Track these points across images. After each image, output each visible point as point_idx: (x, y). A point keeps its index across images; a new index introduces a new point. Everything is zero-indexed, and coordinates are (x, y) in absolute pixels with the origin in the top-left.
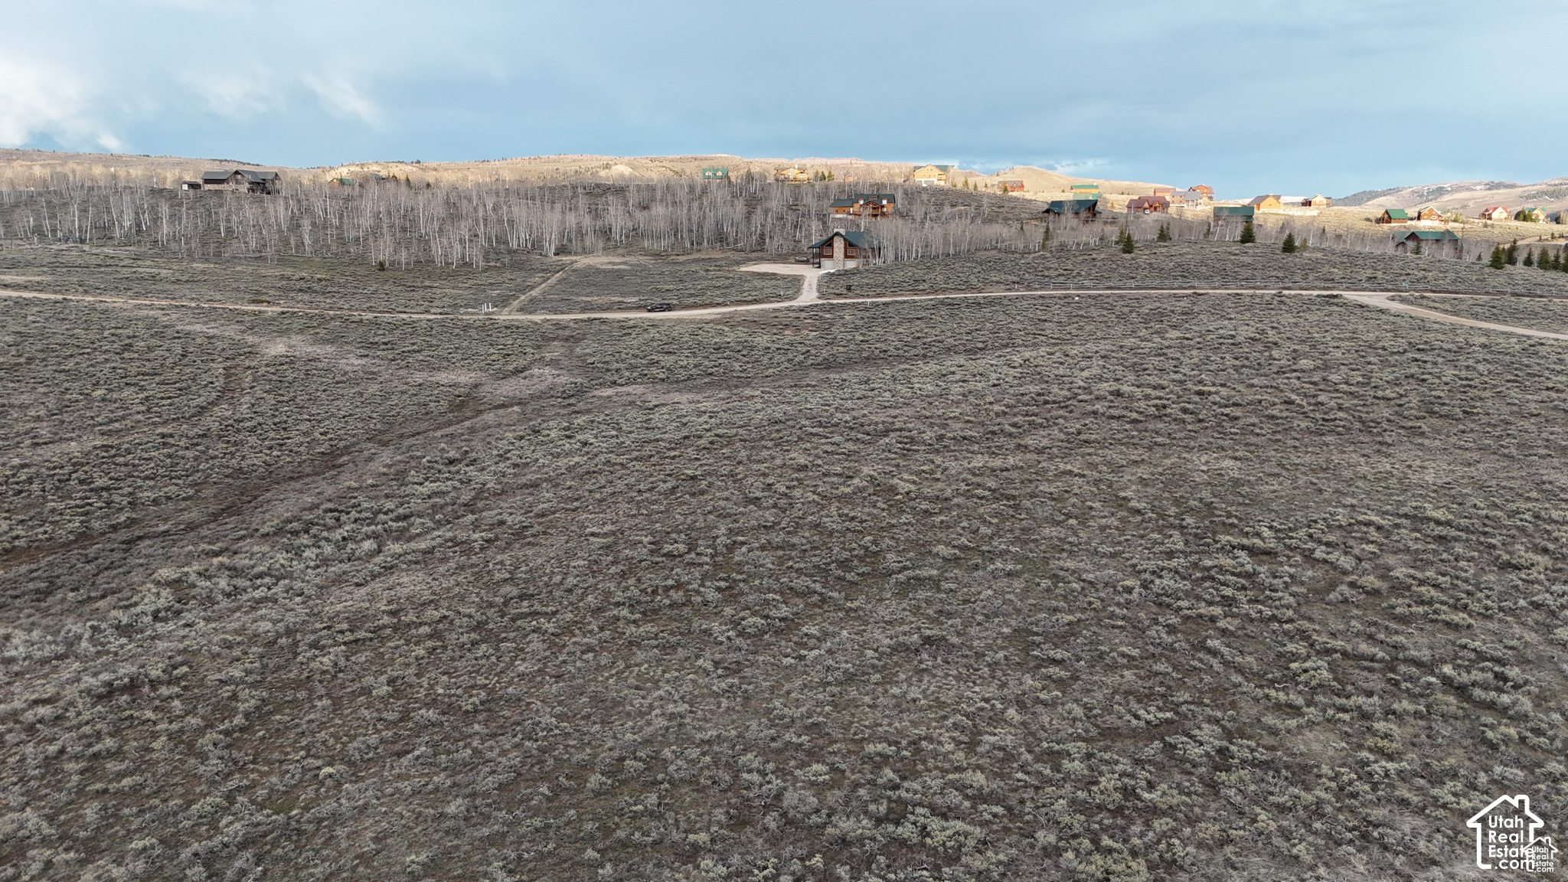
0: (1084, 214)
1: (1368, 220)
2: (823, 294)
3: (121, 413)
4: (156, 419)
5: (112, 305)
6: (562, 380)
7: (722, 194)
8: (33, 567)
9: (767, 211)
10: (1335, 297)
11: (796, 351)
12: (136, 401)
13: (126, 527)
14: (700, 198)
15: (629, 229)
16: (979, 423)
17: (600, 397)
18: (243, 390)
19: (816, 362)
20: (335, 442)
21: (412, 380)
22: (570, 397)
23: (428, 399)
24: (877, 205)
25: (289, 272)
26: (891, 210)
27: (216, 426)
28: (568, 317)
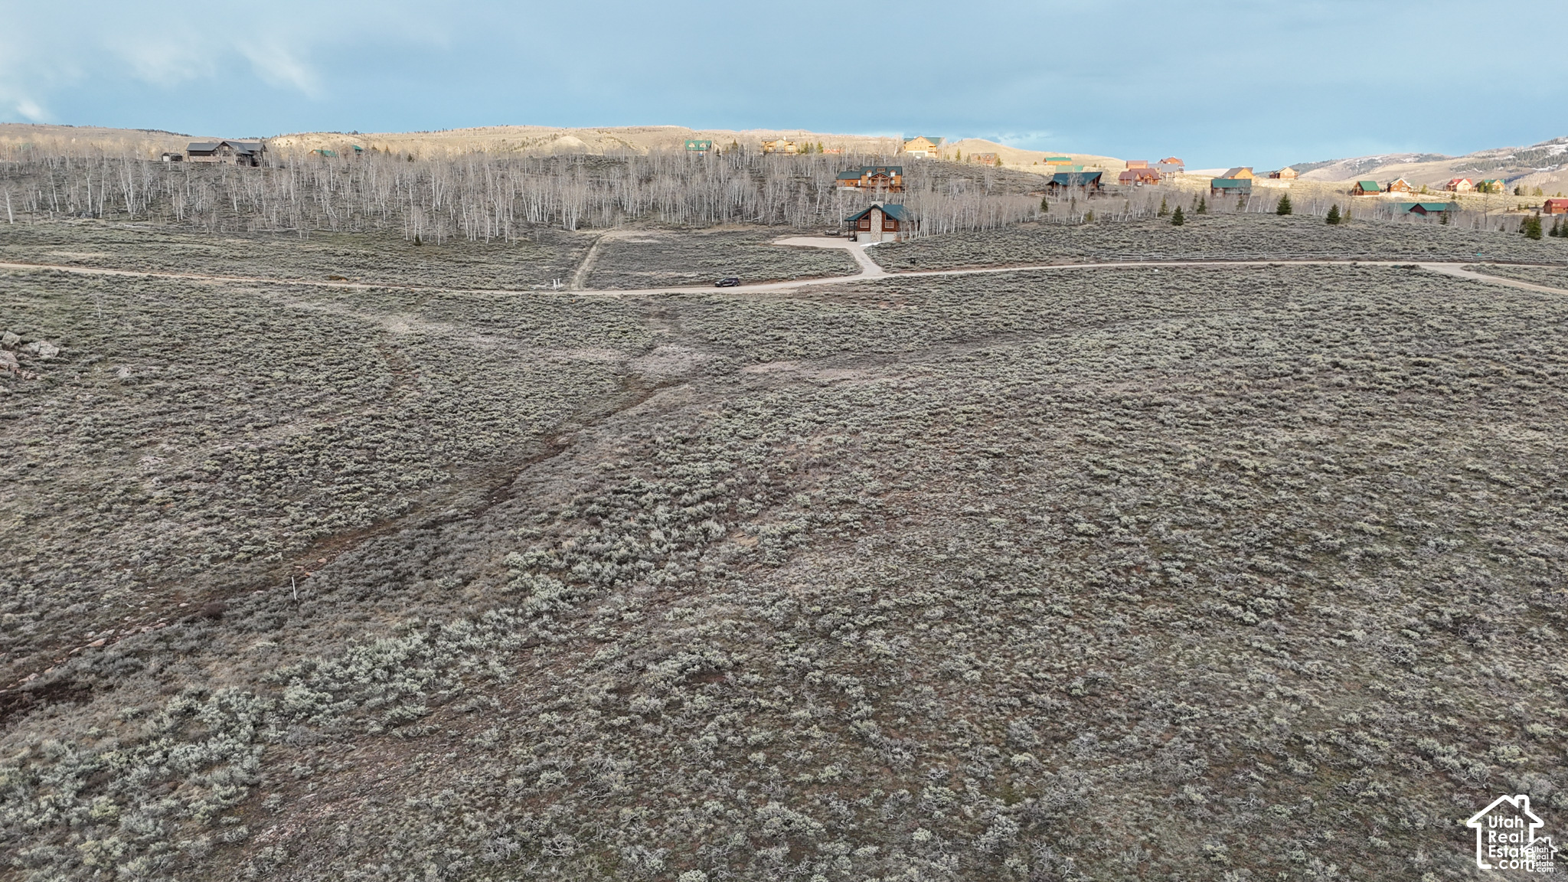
0: (1089, 187)
1: (1340, 192)
2: (887, 268)
3: (316, 395)
4: (353, 401)
5: (203, 284)
6: (700, 357)
7: (723, 167)
8: (357, 554)
9: (775, 184)
10: (1413, 267)
11: (913, 326)
12: (320, 382)
13: (411, 512)
14: (702, 170)
15: (642, 203)
16: (1234, 396)
17: (756, 374)
18: (410, 370)
19: (946, 336)
20: (542, 422)
21: (556, 359)
22: (726, 374)
23: (591, 378)
24: (886, 178)
25: (329, 248)
26: (899, 183)
27: (417, 407)
28: (643, 293)
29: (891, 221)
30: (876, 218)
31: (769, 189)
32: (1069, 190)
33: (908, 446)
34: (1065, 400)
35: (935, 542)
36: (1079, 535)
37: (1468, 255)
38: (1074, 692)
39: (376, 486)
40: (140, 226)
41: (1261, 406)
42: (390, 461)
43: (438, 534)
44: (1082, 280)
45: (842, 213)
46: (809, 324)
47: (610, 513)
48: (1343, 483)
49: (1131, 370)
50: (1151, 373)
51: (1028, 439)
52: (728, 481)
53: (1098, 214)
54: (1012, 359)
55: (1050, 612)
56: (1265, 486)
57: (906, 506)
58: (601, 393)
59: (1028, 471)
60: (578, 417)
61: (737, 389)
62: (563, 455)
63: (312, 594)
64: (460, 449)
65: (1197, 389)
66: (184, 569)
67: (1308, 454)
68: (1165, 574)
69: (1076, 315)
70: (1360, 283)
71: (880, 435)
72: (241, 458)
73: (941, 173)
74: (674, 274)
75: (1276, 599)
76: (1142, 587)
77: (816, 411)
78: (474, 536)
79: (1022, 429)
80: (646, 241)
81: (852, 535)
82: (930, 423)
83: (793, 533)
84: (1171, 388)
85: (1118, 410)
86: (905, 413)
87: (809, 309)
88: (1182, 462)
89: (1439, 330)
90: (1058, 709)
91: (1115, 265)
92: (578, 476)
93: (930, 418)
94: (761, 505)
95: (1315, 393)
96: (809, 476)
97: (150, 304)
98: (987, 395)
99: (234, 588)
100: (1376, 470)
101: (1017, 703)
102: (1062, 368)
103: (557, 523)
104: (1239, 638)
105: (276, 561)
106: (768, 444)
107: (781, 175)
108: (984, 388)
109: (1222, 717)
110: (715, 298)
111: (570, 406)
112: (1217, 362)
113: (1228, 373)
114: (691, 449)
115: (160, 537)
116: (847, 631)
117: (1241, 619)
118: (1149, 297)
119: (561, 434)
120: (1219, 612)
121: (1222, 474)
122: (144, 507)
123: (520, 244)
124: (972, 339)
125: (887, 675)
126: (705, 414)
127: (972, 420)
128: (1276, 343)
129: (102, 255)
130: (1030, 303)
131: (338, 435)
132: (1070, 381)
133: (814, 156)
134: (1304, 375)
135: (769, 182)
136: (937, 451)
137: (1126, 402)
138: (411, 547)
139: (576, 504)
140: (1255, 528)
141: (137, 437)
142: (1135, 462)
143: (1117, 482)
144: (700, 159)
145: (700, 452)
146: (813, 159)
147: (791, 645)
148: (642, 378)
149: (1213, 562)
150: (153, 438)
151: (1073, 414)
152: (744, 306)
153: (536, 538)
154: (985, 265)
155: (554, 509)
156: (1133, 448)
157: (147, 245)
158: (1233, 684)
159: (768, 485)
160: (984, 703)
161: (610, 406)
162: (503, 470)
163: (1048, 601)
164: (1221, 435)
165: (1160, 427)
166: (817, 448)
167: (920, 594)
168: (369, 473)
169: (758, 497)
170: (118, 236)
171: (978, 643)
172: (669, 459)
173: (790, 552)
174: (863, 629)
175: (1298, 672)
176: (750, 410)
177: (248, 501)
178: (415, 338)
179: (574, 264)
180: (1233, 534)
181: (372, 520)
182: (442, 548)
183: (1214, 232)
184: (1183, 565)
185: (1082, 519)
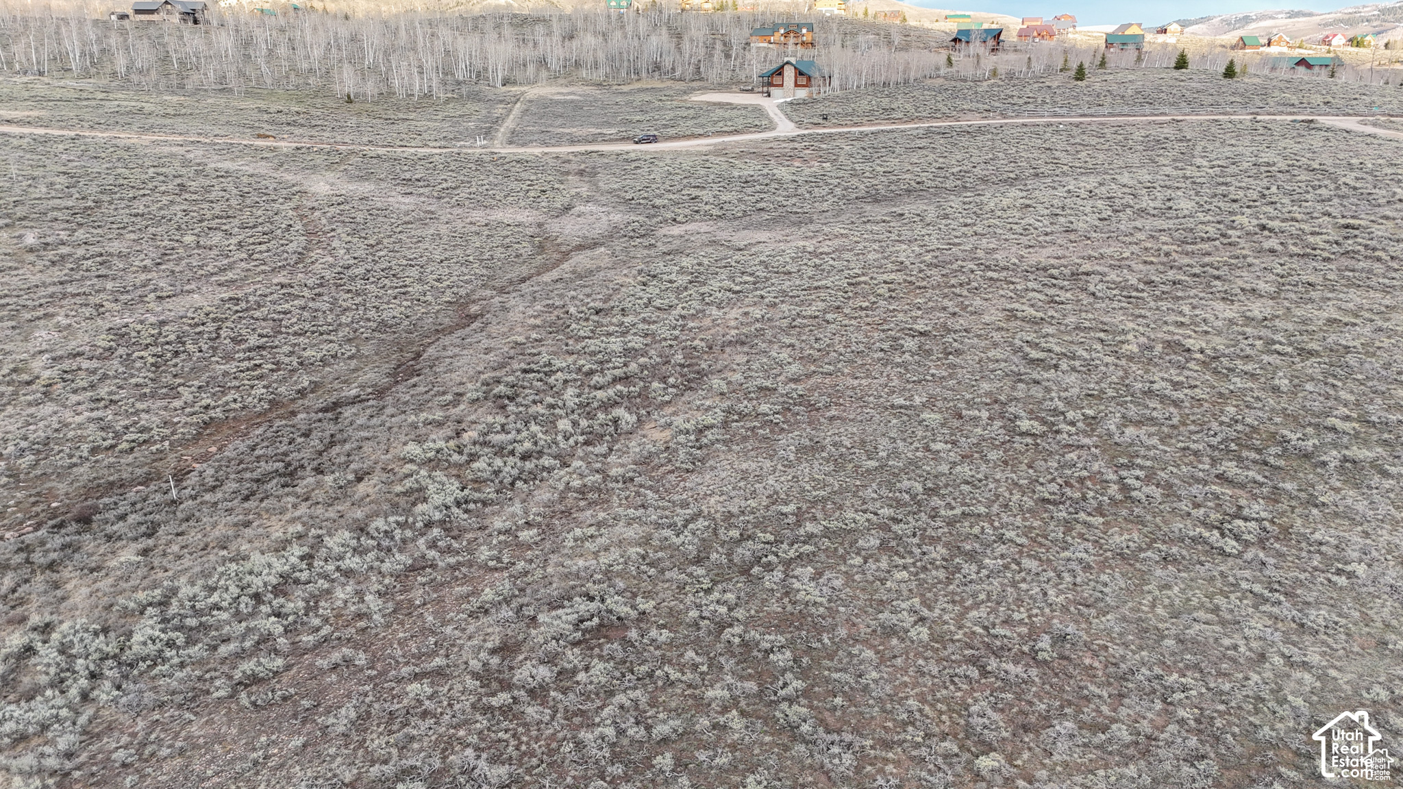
0: (991, 43)
1: (1223, 46)
2: (799, 124)
3: (225, 262)
4: (263, 267)
5: (129, 142)
6: (617, 218)
7: (643, 25)
8: (248, 442)
9: (692, 40)
10: (1312, 121)
11: (827, 184)
12: (231, 248)
13: (312, 392)
14: (623, 27)
15: (566, 60)
16: (1163, 264)
17: (672, 236)
18: (325, 233)
19: (860, 195)
20: (455, 290)
21: (473, 220)
22: (643, 236)
23: (508, 240)
24: (797, 34)
25: (262, 104)
26: (810, 39)
27: (328, 274)
28: (564, 150)
29: (803, 76)
30: (789, 73)
31: (686, 46)
32: (971, 46)
33: (828, 322)
34: (988, 268)
35: (863, 442)
36: (1022, 434)
37: (1362, 109)
38: (1041, 656)
39: (277, 363)
40: (83, 84)
41: (1195, 275)
42: (295, 334)
43: (337, 418)
44: (990, 136)
45: (756, 68)
46: (726, 182)
47: (518, 396)
48: (1299, 366)
49: (1052, 233)
50: (1072, 237)
51: (954, 314)
52: (642, 360)
53: (1002, 70)
54: (928, 220)
55: (1001, 539)
56: (1216, 372)
57: (829, 396)
58: (517, 256)
59: (958, 353)
60: (493, 283)
61: (652, 252)
62: (474, 326)
63: (193, 493)
64: (369, 320)
65: (1125, 255)
66: (60, 463)
67: (1256, 332)
68: (1125, 488)
69: (987, 173)
70: (1262, 138)
71: (798, 309)
72: (139, 332)
73: (850, 30)
74: (594, 130)
75: (1257, 520)
76: (1100, 504)
77: (732, 279)
78: (375, 421)
79: (946, 303)
80: (569, 98)
81: (772, 431)
82: (850, 294)
83: (708, 428)
84: (1096, 255)
85: (1046, 280)
86: (824, 282)
87: (725, 166)
88: (1122, 342)
89: (1355, 188)
90: (1025, 682)
91: (1021, 121)
92: (488, 351)
93: (849, 289)
94: (674, 390)
95: (1249, 260)
96: (725, 356)
97: (71, 164)
98: (907, 263)
99: (112, 484)
100: (1331, 350)
101: (974, 673)
102: (980, 230)
103: (462, 407)
104: (1222, 573)
105: (162, 452)
106: (683, 317)
107: (697, 32)
108: (905, 253)
109: (1222, 693)
110: (633, 155)
111: (484, 271)
112: (1138, 224)
113: (1152, 237)
114: (605, 321)
115: (41, 424)
116: (769, 567)
117: (1222, 549)
118: (1057, 154)
119: (474, 302)
120: (1193, 539)
121: (1168, 358)
122: (30, 388)
123: (448, 101)
124: (886, 199)
125: (818, 630)
126: (621, 280)
127: (893, 291)
128: (1193, 204)
129: (35, 113)
130: (941, 160)
131: (244, 305)
132: (991, 246)
133: (729, 13)
134: (1233, 239)
135: (686, 38)
136: (859, 328)
137: (1054, 271)
138: (306, 435)
139: (483, 384)
140: (1215, 425)
141: (34, 308)
142: (1072, 342)
143: (1056, 367)
144: (620, 16)
145: (612, 324)
146: (728, 16)
147: (705, 587)
148: (559, 240)
149: (1175, 470)
150: (51, 310)
151: (998, 284)
152: (661, 164)
153: (440, 424)
154: (894, 121)
155: (461, 390)
156: (1067, 326)
157: (85, 103)
158: (1227, 642)
159: (682, 366)
160: (935, 671)
161: (524, 271)
162: (412, 343)
163: (996, 524)
164: (1158, 309)
165: (1091, 300)
166: (733, 323)
167: (850, 514)
168: (272, 347)
169: (671, 380)
170: (58, 94)
171: (921, 583)
172: (582, 333)
173: (705, 451)
174: (788, 563)
175: (1302, 625)
176: (665, 277)
177: (141, 381)
178: (335, 198)
179: (498, 121)
180: (1191, 433)
181: (270, 401)
182: (339, 436)
183: (1114, 87)
184: (1141, 474)
185: (1023, 414)
